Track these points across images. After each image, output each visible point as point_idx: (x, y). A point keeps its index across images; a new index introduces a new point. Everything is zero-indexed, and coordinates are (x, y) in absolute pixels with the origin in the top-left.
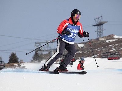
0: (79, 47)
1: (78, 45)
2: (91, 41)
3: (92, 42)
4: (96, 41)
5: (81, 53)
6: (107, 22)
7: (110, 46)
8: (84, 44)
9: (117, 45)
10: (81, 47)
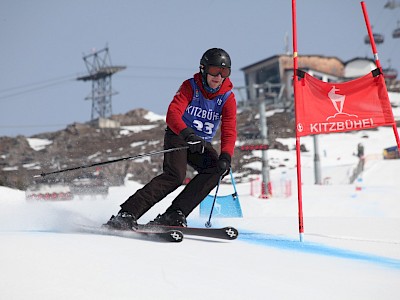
0: (32, 149)
1: (27, 143)
2: (72, 130)
3: (77, 134)
4: (88, 130)
5: (38, 168)
6: (124, 68)
7: (134, 145)
8: (50, 139)
9: (155, 143)
10: (38, 149)
